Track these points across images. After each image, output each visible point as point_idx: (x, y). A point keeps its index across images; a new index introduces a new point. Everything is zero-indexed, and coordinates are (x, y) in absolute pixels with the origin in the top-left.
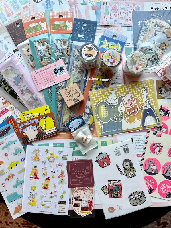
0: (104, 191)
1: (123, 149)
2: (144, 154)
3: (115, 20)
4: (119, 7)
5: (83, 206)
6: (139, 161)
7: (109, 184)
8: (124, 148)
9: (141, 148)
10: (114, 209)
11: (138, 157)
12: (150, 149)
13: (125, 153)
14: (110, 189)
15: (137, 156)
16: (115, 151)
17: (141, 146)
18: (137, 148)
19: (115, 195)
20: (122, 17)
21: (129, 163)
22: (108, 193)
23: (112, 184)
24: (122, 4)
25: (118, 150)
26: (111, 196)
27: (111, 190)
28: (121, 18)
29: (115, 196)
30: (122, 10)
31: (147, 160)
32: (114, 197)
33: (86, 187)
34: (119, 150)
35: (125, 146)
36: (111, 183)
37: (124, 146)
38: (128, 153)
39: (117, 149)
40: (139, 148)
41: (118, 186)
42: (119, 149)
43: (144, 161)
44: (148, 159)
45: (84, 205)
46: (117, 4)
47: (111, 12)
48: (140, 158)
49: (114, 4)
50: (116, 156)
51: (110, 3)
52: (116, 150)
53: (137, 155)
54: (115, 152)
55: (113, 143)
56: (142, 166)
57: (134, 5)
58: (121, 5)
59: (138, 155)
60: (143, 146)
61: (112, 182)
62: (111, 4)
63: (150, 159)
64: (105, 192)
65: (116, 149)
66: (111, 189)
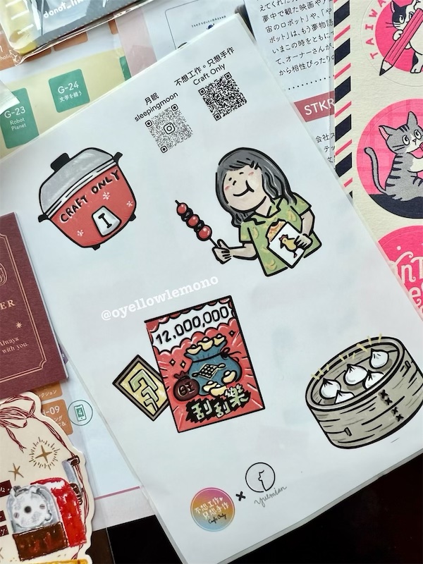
0: (137, 396)
1: (201, 91)
2: (344, 89)
5: (28, 523)
6: (325, 143)
7: (156, 343)
8: (204, 84)
9: (316, 58)
10: (226, 498)
11: (307, 119)
12: (374, 48)
13: (217, 117)
14: (170, 372)
15: (303, 112)
16: (146, 118)
17: (313, 45)
18: (290, 65)
19: (212, 403)
21: (258, 172)
22: (168, 403)
23: (179, 339)
25: (164, 107)
26: (192, 417)
27: (182, 378)
29: (214, 414)
31: (372, 123)
32: (210, 418)
33: (16, 396)
34: (175, 107)
35: (207, 70)
36: (172, 333)
37: (198, 70)
38: (235, 113)
39: (159, 106)
40: (305, 60)
41: (217, 342)
42: (171, 103)
43: (354, 135)
44: (378, 116)
45: (28, 516)
48: (328, 125)
50: (164, 150)
52: (156, 112)
53: (300, 106)
54: (148, 124)
55: (127, 75)
56: (353, 173)
59: (308, 110)
60: (326, 42)
61: (172, 323)
63: (390, 111)
64: (141, 400)
65: (154, 103)
66: (178, 369)
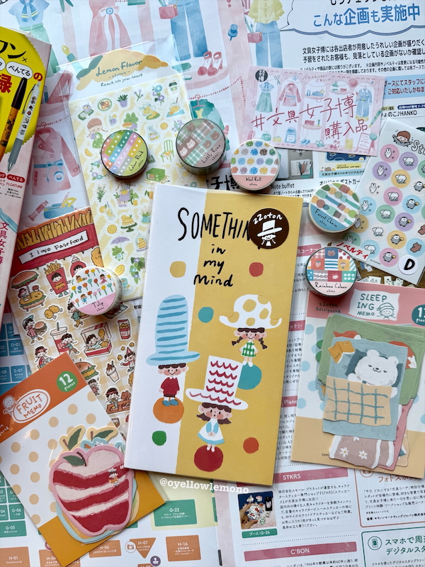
3: (290, 131)
4: (303, 89)
20: (312, 123)
24: (315, 80)
28: (308, 126)
30: (313, 99)
46: (297, 81)
47: (278, 103)
49: (290, 80)
51: (277, 74)
57: (354, 85)
58: (313, 81)
62: (281, 77)
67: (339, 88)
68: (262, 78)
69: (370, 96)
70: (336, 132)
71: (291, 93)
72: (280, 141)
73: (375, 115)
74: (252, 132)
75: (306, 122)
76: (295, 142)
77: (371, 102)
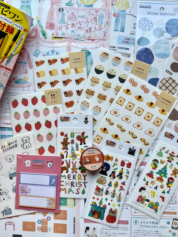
3: (72, 31)
4: (77, 15)
20: (81, 28)
24: (82, 11)
28: (79, 29)
30: (81, 18)
46: (75, 11)
47: (68, 21)
49: (72, 11)
51: (67, 9)
57: (97, 12)
62: (69, 10)
67: (91, 14)
68: (61, 11)
69: (103, 16)
70: (90, 31)
71: (73, 17)
72: (69, 35)
73: (105, 24)
74: (58, 32)
75: (79, 27)
76: (74, 36)
77: (104, 18)
